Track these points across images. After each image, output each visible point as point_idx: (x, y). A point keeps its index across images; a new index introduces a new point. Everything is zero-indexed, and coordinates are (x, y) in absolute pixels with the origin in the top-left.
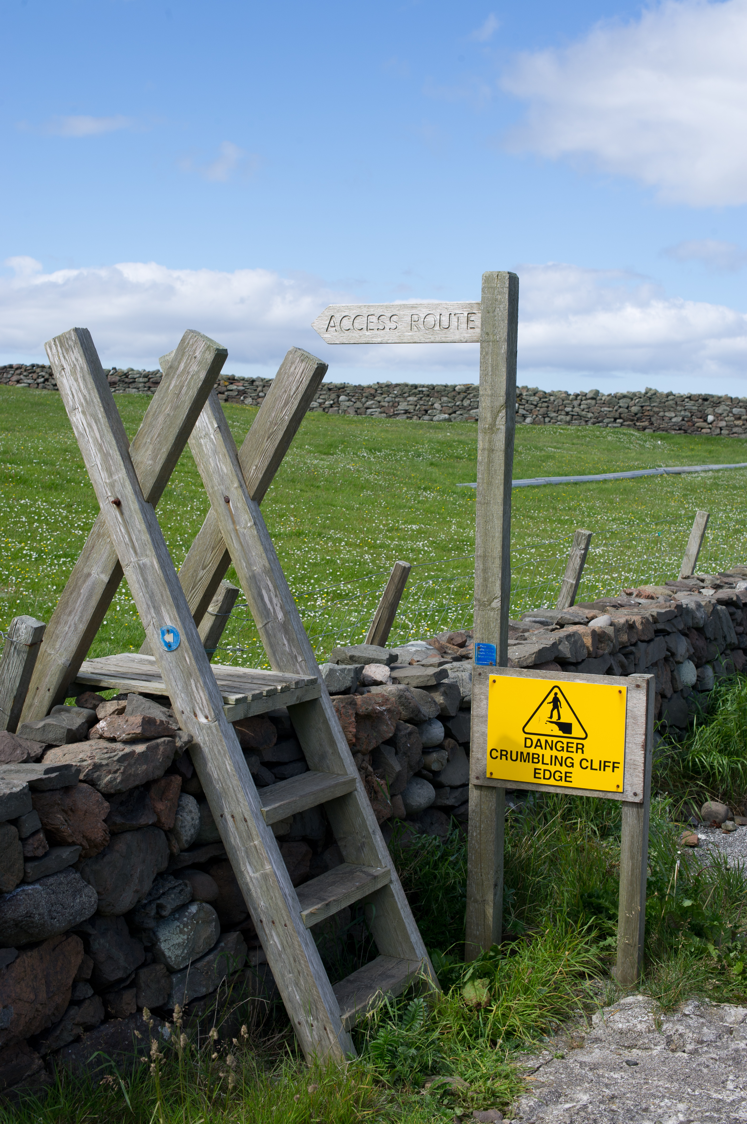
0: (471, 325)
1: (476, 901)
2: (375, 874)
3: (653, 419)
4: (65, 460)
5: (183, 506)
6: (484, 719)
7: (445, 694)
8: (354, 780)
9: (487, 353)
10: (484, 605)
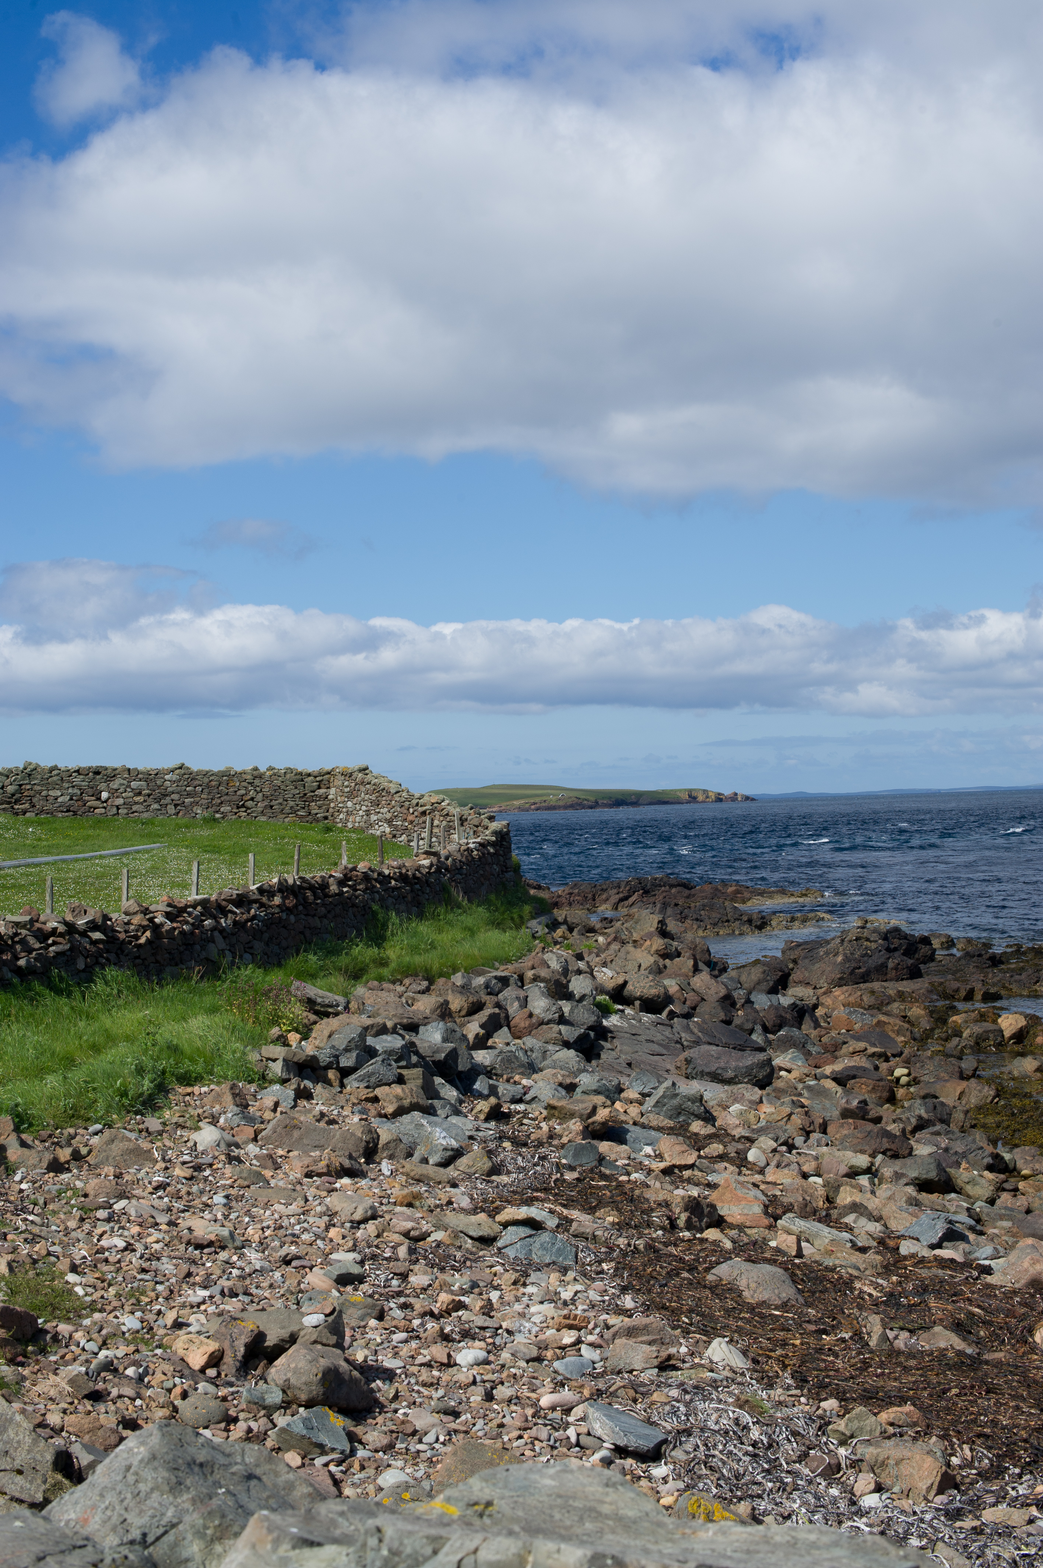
3: (35, 800)
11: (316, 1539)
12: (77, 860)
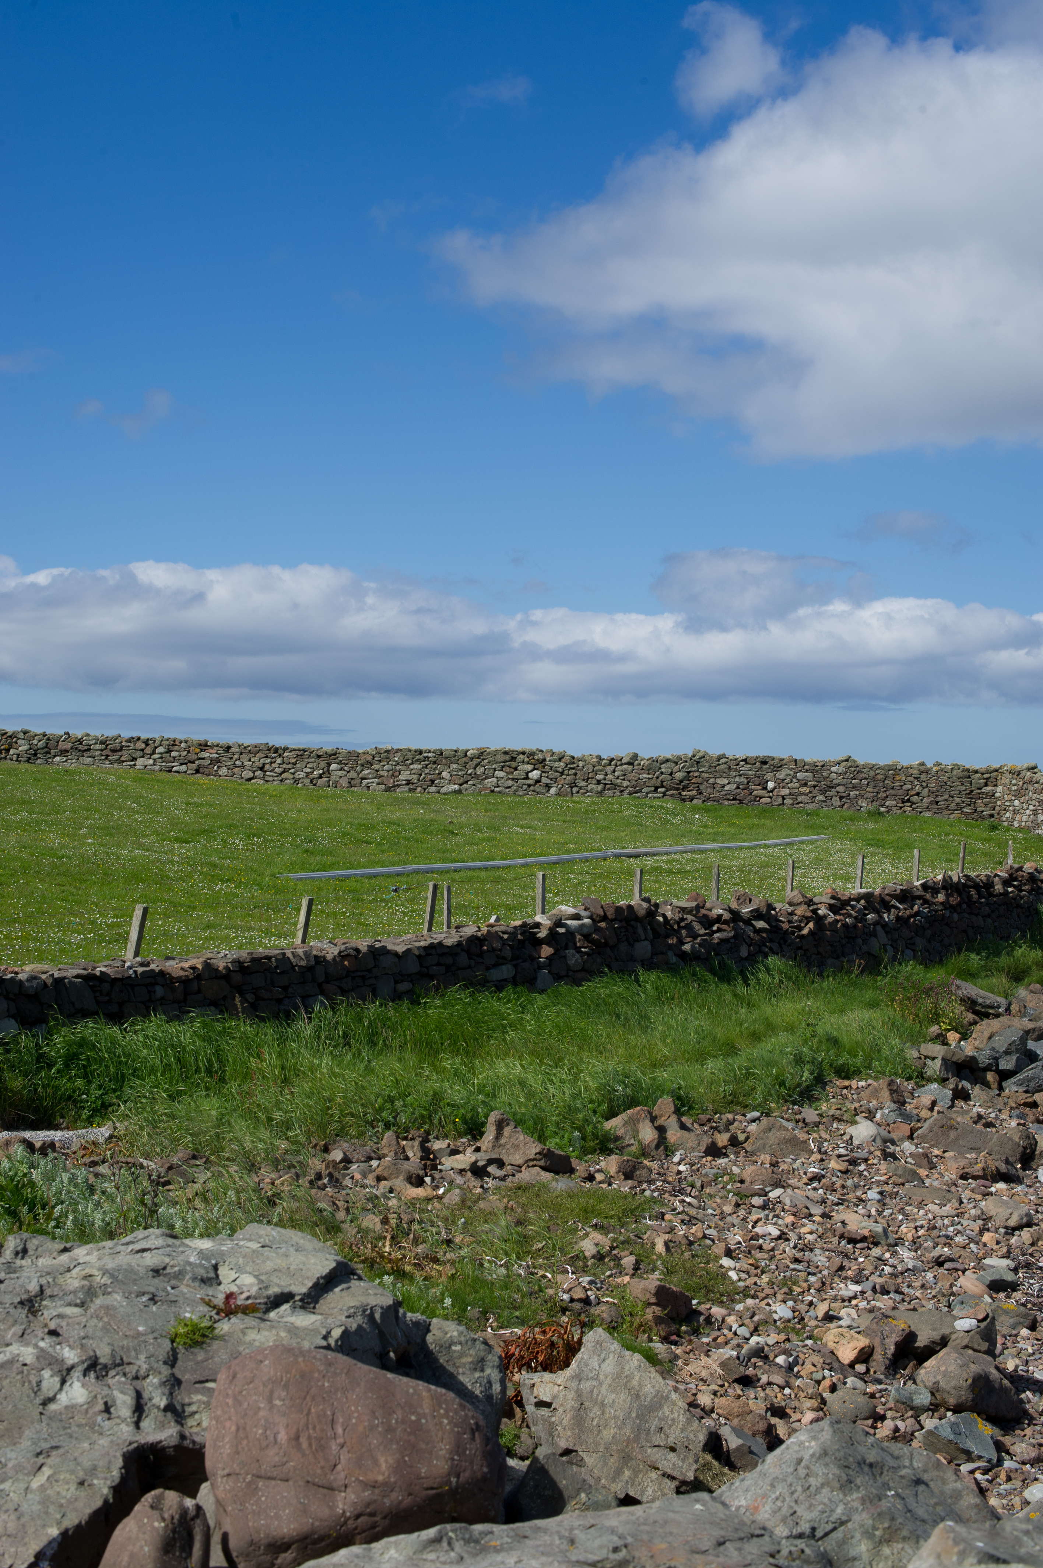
3: (702, 787)
11: (1003, 1556)
12: (741, 848)
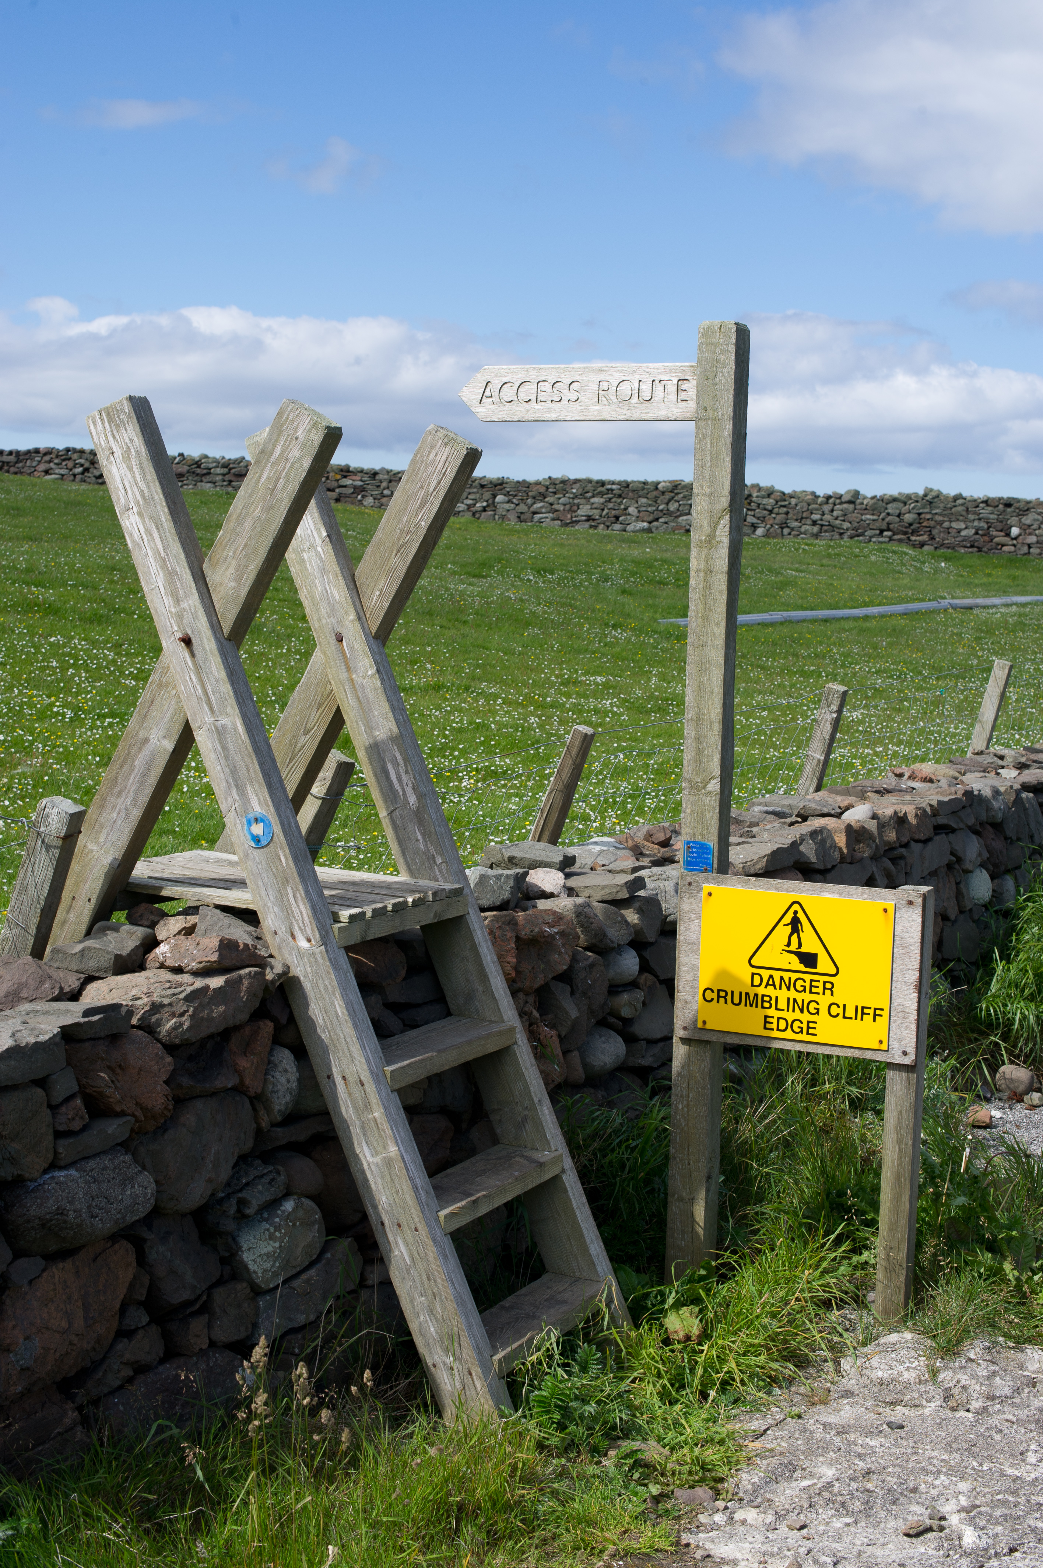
0: (682, 396)
1: (681, 1199)
2: (542, 1160)
3: (935, 532)
4: (112, 581)
5: (277, 648)
6: (695, 946)
7: (640, 911)
8: (512, 1030)
9: (704, 436)
10: (697, 788)
